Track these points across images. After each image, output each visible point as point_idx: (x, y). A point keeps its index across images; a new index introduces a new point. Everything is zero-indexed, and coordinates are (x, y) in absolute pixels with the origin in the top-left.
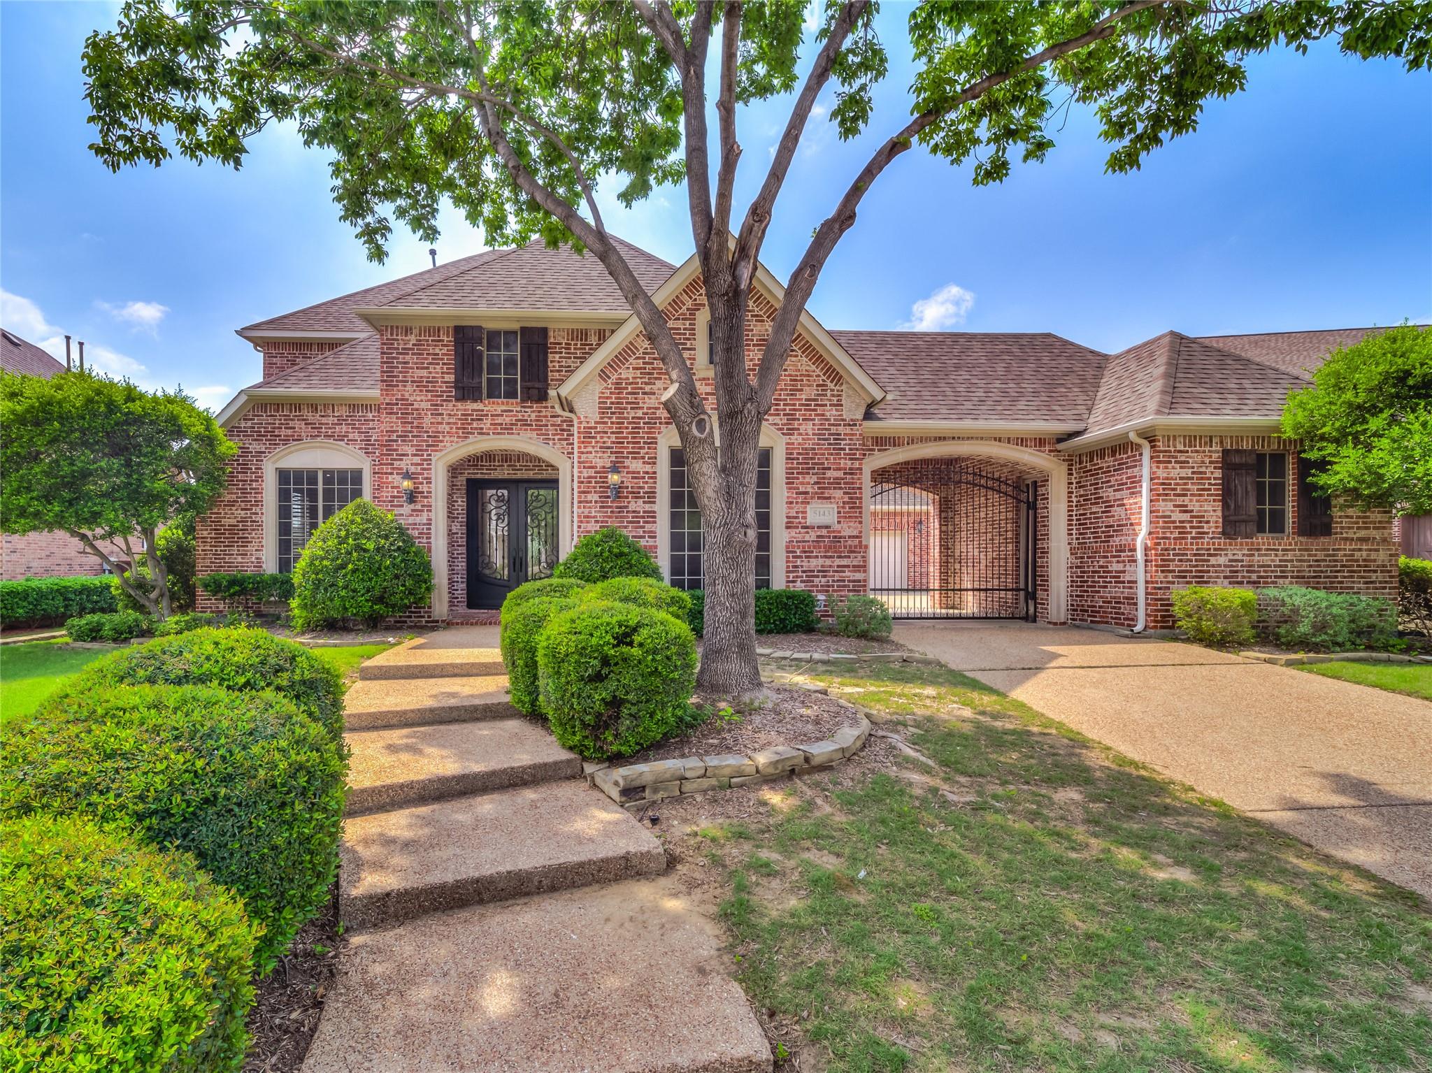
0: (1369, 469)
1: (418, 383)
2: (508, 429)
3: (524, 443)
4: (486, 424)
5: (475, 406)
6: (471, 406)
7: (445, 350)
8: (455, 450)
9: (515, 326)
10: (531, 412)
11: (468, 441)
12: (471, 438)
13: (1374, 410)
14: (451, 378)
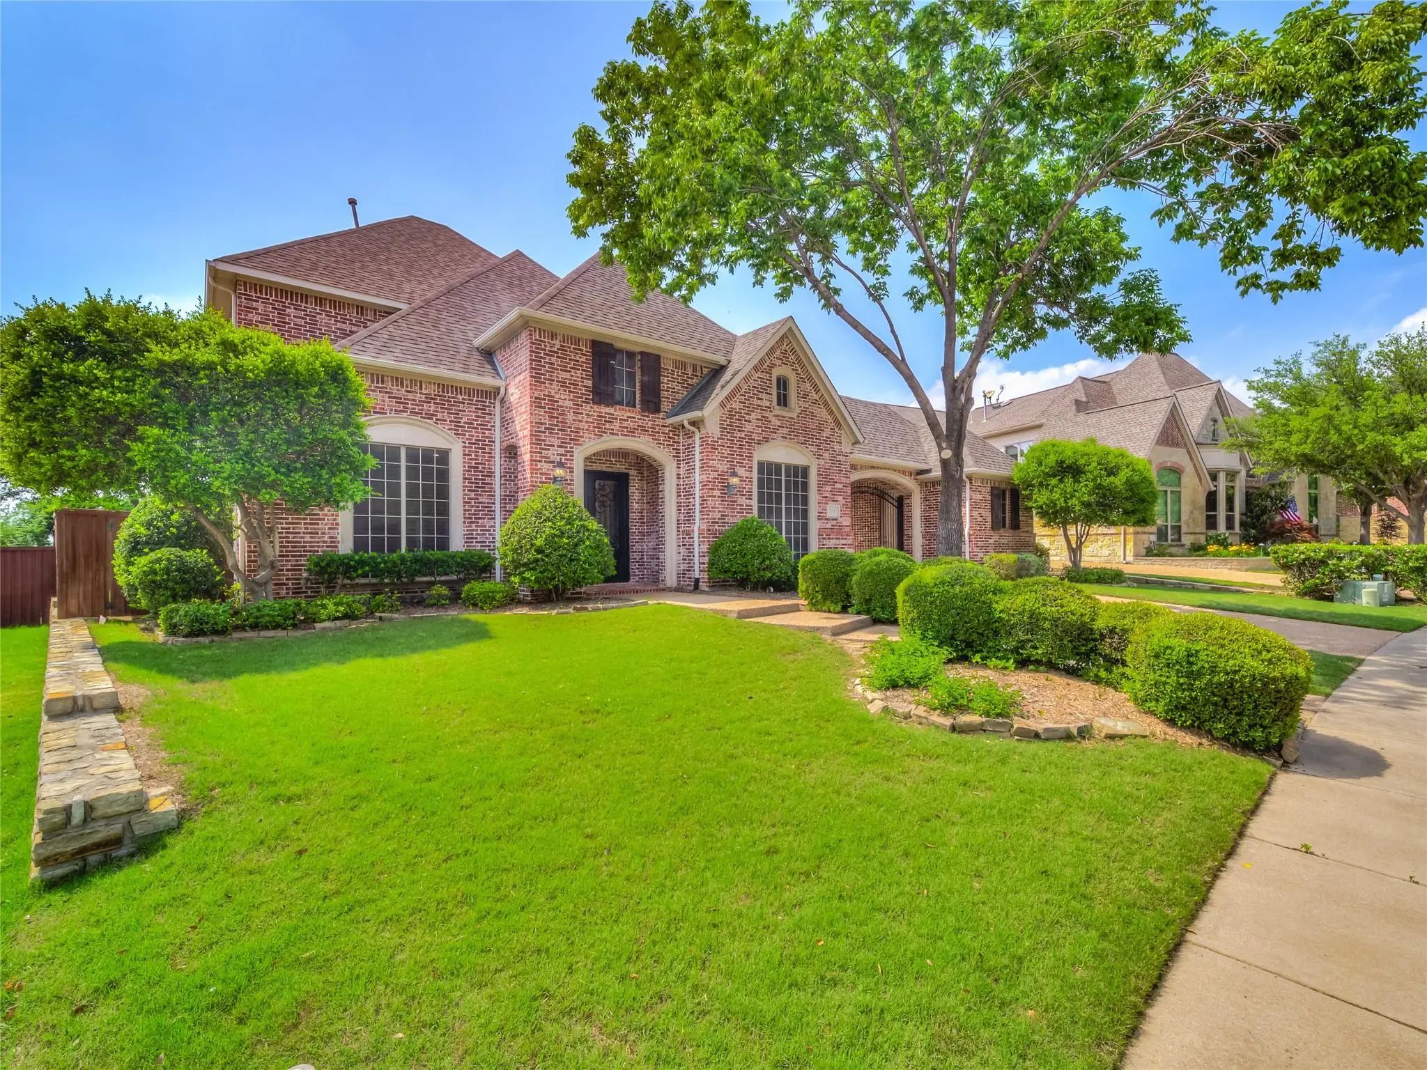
0: (1052, 501)
1: (563, 383)
2: (631, 432)
3: (642, 445)
4: (616, 426)
5: (608, 410)
6: (605, 410)
7: (584, 358)
8: (592, 445)
9: (638, 349)
10: (648, 422)
11: (603, 439)
12: (606, 437)
13: (1054, 476)
14: (590, 383)
